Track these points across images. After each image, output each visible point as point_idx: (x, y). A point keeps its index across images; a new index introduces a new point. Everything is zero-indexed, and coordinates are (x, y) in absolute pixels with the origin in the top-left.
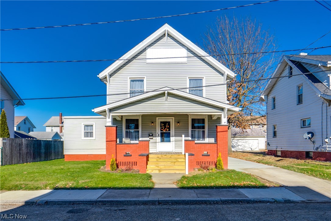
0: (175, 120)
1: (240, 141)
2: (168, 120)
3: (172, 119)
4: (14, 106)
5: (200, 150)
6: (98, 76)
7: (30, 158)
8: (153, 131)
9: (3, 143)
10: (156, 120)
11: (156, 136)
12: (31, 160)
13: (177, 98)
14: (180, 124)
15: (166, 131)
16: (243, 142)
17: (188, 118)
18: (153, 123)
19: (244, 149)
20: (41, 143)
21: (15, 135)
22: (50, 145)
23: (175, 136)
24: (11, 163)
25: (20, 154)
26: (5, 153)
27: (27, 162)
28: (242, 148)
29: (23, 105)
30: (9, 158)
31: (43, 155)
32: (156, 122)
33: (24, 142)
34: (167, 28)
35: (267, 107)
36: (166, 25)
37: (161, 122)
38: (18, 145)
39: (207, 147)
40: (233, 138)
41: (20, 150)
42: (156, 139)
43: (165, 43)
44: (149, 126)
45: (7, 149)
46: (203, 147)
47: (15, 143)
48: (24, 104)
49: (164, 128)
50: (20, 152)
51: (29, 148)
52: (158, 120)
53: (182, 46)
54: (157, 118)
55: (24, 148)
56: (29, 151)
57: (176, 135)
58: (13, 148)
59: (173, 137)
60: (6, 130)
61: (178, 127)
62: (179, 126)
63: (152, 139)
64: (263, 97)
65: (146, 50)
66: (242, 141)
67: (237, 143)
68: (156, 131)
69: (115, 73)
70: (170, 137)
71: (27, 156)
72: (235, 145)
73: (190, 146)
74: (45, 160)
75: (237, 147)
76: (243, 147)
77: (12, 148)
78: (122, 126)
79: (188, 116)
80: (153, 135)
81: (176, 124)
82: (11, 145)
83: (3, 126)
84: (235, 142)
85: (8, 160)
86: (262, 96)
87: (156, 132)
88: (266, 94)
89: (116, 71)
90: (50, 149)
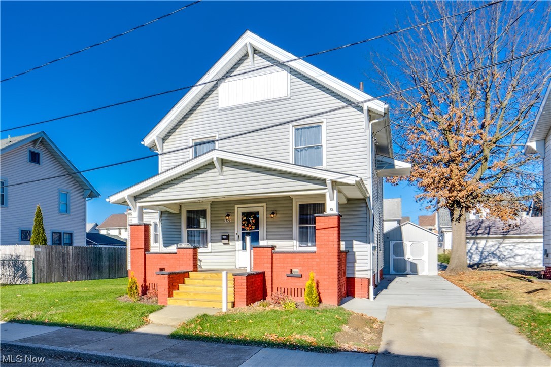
0: (267, 208)
1: (520, 245)
2: (255, 210)
3: (263, 206)
4: (85, 199)
5: (282, 265)
6: (142, 143)
7: (82, 274)
8: (229, 231)
9: (35, 252)
10: (234, 210)
11: (234, 240)
12: (83, 277)
13: (238, 167)
14: (278, 216)
15: (250, 230)
16: (529, 249)
17: (292, 203)
18: (228, 215)
19: (530, 263)
20: (102, 251)
21: (87, 240)
22: (118, 255)
23: (267, 239)
24: (48, 281)
25: (64, 267)
26: (38, 266)
27: (76, 280)
28: (527, 261)
29: (97, 197)
30: (45, 273)
31: (106, 271)
32: (234, 213)
33: (71, 251)
34: (250, 39)
35: (543, 167)
36: (248, 33)
37: (243, 214)
38: (61, 255)
39: (297, 260)
40: (501, 241)
41: (64, 262)
42: (235, 246)
43: (250, 67)
44: (222, 222)
45: (41, 261)
46: (290, 259)
47: (56, 252)
48: (99, 195)
49: (246, 225)
50: (64, 266)
51: (80, 260)
52: (238, 211)
53: (281, 66)
54: (237, 206)
55: (71, 259)
56: (80, 264)
57: (269, 237)
58: (52, 260)
59: (263, 240)
60: (41, 235)
61: (274, 221)
62: (275, 219)
63: (228, 244)
64: (533, 145)
65: (217, 87)
66: (527, 246)
67: (511, 250)
68: (234, 229)
69: (170, 134)
70: (259, 240)
71: (76, 270)
72: (506, 254)
73: (263, 257)
74: (109, 278)
75: (512, 259)
76: (528, 258)
77: (50, 260)
78: (181, 222)
79: (292, 199)
80: (230, 238)
81: (269, 216)
82: (49, 255)
83: (36, 228)
84: (507, 249)
85: (43, 276)
86: (528, 144)
87: (234, 232)
88: (542, 136)
89: (172, 131)
90: (118, 261)
